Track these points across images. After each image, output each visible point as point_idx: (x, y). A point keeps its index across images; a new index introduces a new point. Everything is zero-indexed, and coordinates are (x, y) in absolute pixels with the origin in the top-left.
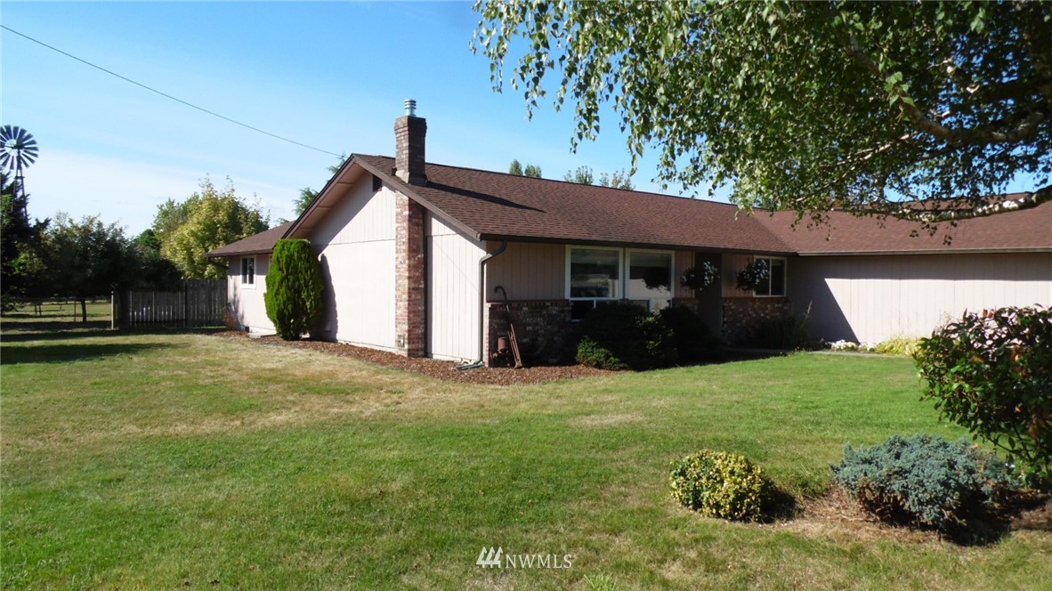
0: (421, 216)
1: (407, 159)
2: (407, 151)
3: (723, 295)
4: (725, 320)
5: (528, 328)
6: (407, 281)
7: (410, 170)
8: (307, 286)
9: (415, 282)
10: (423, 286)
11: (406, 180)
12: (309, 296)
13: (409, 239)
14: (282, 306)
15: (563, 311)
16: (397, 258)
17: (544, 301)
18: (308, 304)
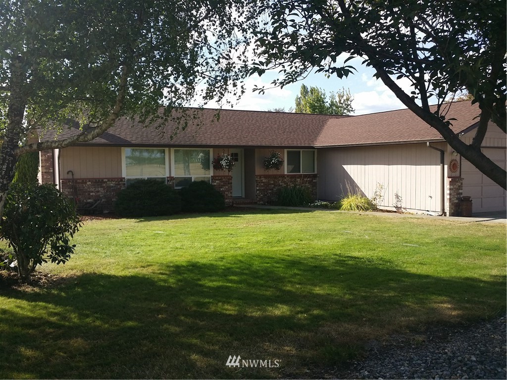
3: (257, 173)
4: (258, 188)
5: (91, 194)
9: (46, 169)
10: (52, 171)
15: (119, 184)
17: (102, 179)
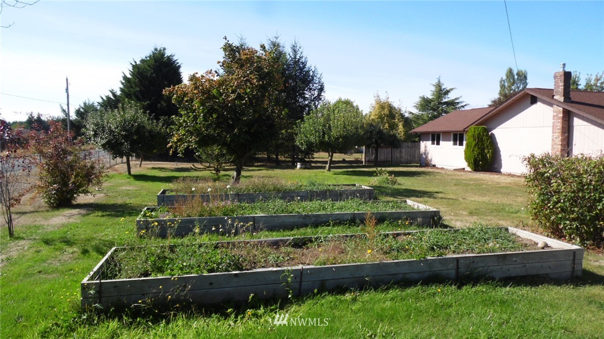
0: (567, 117)
1: (563, 91)
2: (563, 87)
6: (560, 146)
7: (564, 96)
8: (487, 147)
11: (562, 101)
12: (489, 152)
13: (562, 127)
14: (476, 156)
16: (553, 136)
18: (488, 155)
